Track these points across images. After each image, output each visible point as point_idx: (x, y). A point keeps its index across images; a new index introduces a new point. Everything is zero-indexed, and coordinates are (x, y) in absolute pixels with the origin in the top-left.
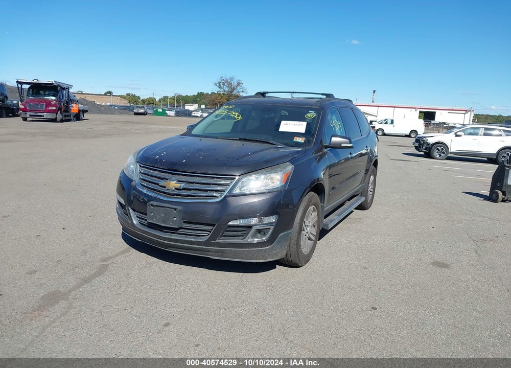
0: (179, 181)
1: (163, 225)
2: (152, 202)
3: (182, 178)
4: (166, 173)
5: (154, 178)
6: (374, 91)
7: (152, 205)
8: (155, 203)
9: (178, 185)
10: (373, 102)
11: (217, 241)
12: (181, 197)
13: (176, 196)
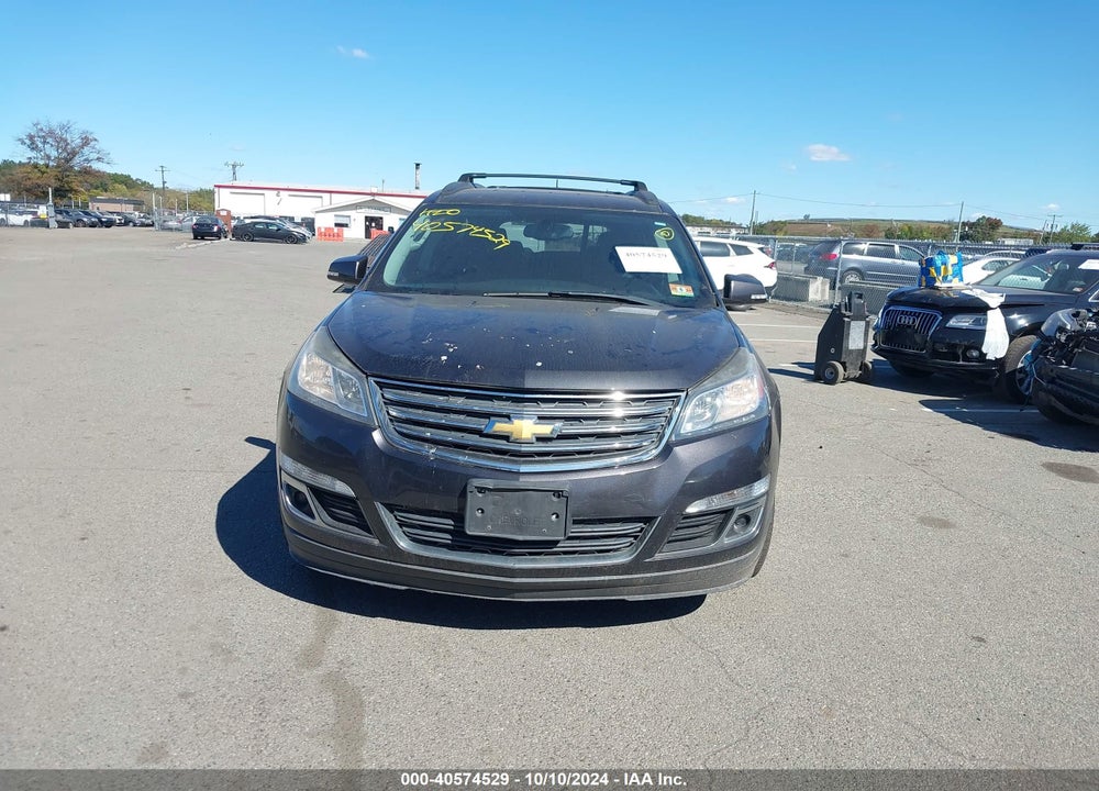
0: (540, 418)
1: (520, 538)
2: (477, 482)
3: (547, 409)
4: (490, 398)
5: (452, 416)
6: (418, 165)
7: (481, 490)
8: (489, 483)
9: (546, 429)
10: (417, 188)
11: (658, 557)
12: (550, 458)
13: (537, 458)
